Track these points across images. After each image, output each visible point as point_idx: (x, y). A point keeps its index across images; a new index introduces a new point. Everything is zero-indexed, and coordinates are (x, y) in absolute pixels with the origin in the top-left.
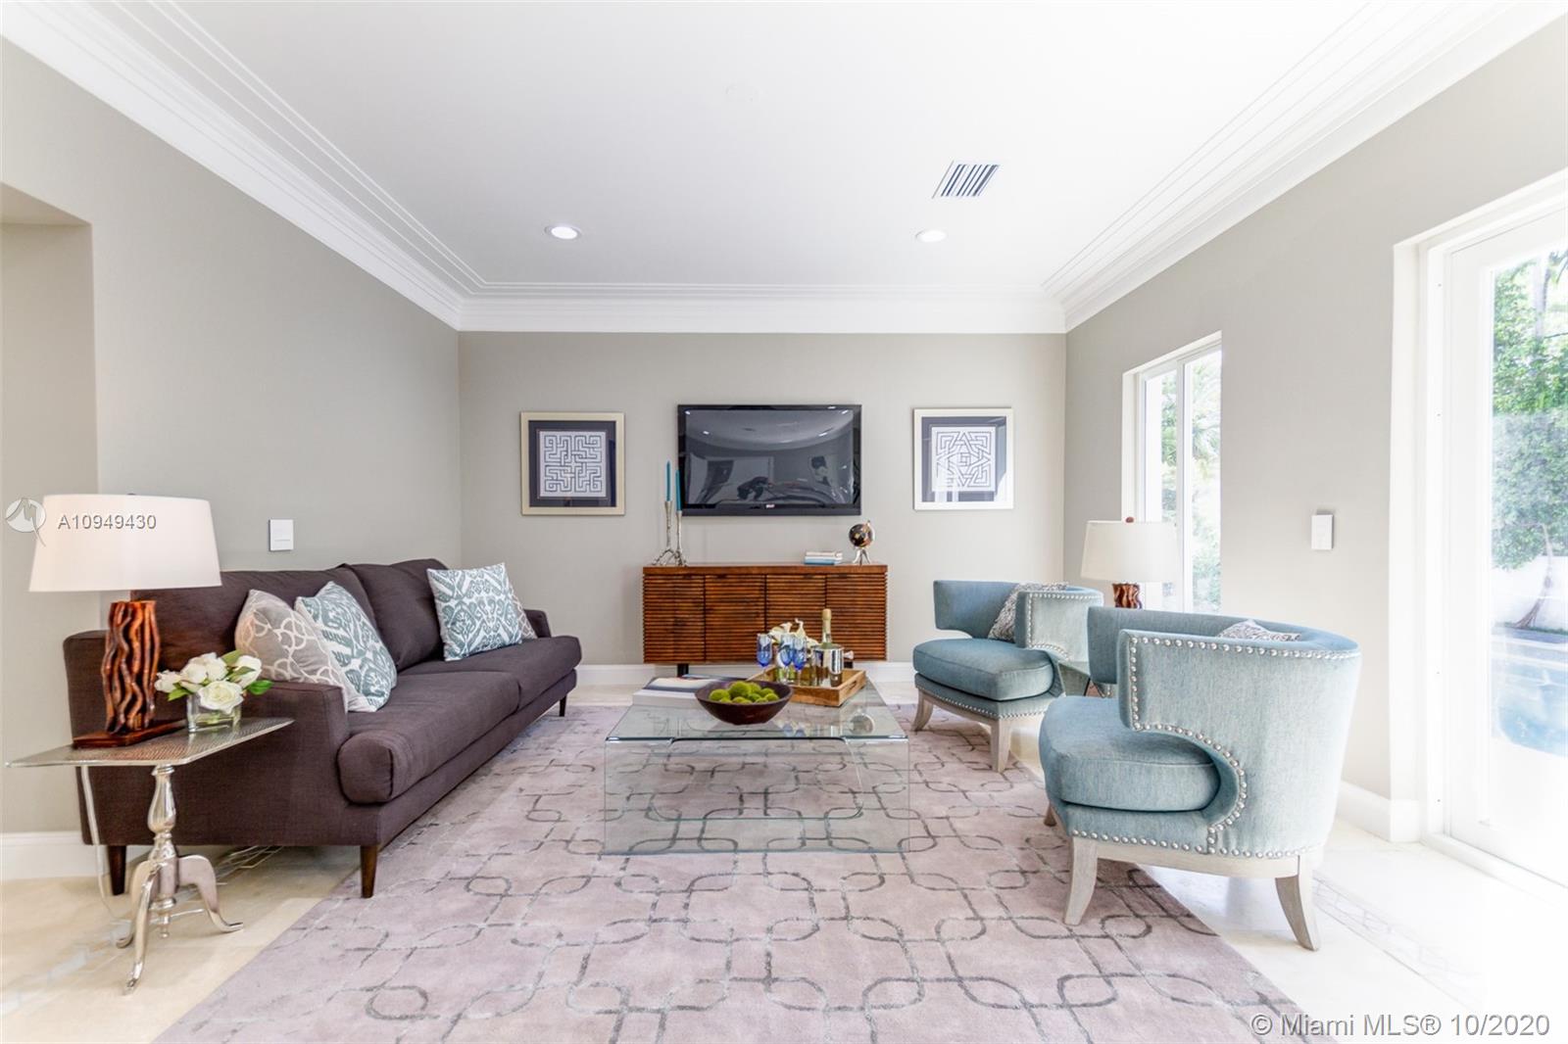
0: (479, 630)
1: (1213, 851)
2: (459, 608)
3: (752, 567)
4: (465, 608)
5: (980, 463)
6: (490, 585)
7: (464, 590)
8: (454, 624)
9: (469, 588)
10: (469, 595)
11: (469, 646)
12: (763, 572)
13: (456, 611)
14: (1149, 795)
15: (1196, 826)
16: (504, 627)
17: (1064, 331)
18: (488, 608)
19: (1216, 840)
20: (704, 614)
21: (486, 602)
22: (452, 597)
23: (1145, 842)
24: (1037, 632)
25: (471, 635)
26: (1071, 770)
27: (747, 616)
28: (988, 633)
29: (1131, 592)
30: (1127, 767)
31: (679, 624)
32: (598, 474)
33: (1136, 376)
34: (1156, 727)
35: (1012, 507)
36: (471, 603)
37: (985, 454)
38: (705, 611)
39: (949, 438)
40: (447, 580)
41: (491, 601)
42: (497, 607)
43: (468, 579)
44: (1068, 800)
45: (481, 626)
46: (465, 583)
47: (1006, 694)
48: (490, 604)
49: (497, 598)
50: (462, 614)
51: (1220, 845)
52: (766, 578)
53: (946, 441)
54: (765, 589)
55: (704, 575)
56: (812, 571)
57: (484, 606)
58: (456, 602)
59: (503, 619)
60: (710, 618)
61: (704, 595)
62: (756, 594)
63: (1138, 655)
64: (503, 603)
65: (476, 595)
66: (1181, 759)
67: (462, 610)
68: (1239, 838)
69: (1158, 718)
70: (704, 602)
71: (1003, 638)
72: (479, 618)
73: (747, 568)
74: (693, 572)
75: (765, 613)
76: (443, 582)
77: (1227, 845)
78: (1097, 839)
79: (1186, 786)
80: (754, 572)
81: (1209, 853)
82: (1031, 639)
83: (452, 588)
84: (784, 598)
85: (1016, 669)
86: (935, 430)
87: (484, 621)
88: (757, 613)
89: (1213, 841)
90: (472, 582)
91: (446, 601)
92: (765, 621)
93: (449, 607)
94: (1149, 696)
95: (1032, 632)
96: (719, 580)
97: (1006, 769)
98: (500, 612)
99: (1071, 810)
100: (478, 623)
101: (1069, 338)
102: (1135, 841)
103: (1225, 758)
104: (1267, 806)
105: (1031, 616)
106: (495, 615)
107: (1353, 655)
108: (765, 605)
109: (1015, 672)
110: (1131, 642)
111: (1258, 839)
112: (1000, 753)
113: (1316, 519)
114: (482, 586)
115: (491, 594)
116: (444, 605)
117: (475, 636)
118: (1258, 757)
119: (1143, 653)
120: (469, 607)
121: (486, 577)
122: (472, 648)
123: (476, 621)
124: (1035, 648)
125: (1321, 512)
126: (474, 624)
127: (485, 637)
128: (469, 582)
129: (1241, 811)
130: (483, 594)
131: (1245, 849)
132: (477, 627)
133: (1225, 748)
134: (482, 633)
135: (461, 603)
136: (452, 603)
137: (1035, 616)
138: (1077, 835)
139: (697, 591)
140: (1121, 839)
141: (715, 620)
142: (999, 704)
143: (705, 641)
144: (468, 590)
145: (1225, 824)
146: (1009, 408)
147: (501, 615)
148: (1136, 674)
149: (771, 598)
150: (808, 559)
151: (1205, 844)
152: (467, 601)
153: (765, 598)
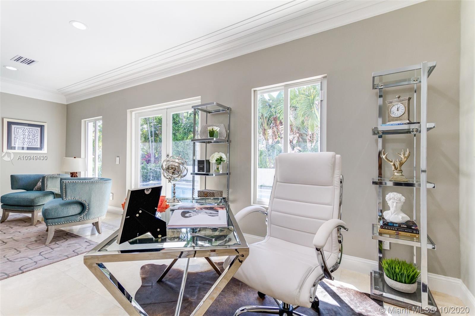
1: (81, 220)
5: (34, 138)
14: (67, 213)
15: (78, 217)
17: (66, 104)
19: (82, 218)
23: (66, 222)
24: (48, 186)
26: (48, 212)
28: (33, 189)
29: (75, 174)
30: (62, 208)
33: (85, 121)
34: (69, 199)
35: (46, 152)
37: (35, 136)
44: (48, 218)
47: (37, 204)
51: (82, 219)
53: (19, 130)
63: (65, 185)
66: (76, 205)
68: (86, 217)
69: (70, 197)
71: (39, 190)
77: (84, 219)
78: (54, 225)
79: (76, 209)
81: (80, 221)
82: (46, 188)
85: (41, 197)
86: (13, 126)
89: (81, 219)
94: (67, 193)
95: (47, 186)
97: (36, 224)
99: (48, 220)
101: (67, 106)
102: (64, 223)
103: (84, 202)
104: (92, 210)
105: (46, 182)
107: (109, 181)
109: (41, 198)
110: (64, 183)
111: (90, 216)
112: (34, 220)
113: (117, 158)
118: (90, 201)
119: (66, 185)
124: (48, 191)
125: (118, 157)
129: (87, 212)
131: (87, 219)
133: (84, 201)
137: (48, 182)
138: (49, 225)
140: (60, 223)
142: (34, 207)
145: (84, 215)
146: (46, 123)
148: (65, 189)
151: (79, 219)
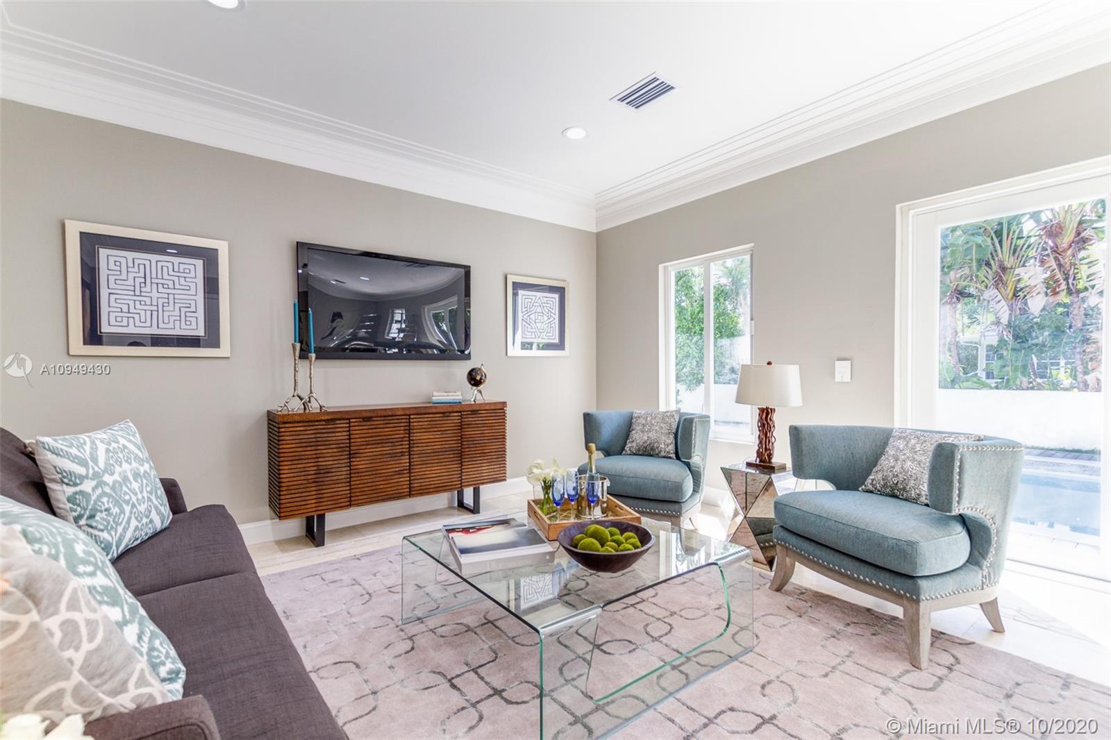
0: (129, 519)
2: (99, 491)
3: (398, 409)
4: (107, 490)
5: (549, 321)
6: (130, 452)
7: (102, 464)
8: (92, 517)
9: (107, 459)
10: (109, 470)
11: (118, 547)
12: (408, 413)
13: (94, 498)
16: (156, 508)
17: (595, 231)
18: (135, 486)
20: (350, 458)
21: (131, 478)
22: (87, 477)
25: (120, 529)
27: (393, 455)
31: (322, 472)
32: (193, 309)
35: (568, 355)
36: (115, 482)
37: (552, 315)
38: (350, 456)
39: (530, 300)
40: (74, 451)
41: (136, 475)
42: (145, 481)
43: (102, 448)
45: (131, 512)
46: (99, 453)
48: (136, 481)
49: (142, 470)
50: (105, 500)
52: (410, 418)
53: (528, 302)
54: (409, 430)
55: (349, 419)
56: (450, 410)
57: (131, 483)
58: (94, 483)
59: (153, 498)
60: (356, 461)
61: (350, 439)
62: (401, 433)
64: (149, 475)
65: (118, 469)
67: (104, 494)
70: (350, 447)
72: (127, 502)
73: (392, 409)
74: (336, 417)
75: (409, 451)
76: (68, 456)
77: (990, 581)
78: (934, 599)
80: (399, 413)
83: (83, 463)
84: (426, 436)
86: (521, 292)
87: (134, 506)
88: (402, 452)
90: (108, 451)
91: (75, 485)
92: (410, 459)
93: (81, 492)
94: (965, 489)
96: (365, 423)
98: (149, 489)
100: (127, 509)
101: (598, 236)
106: (145, 495)
108: (409, 444)
114: (121, 455)
115: (134, 465)
116: (70, 491)
117: (125, 530)
119: (963, 460)
120: (113, 488)
121: (122, 441)
122: (121, 548)
123: (124, 506)
125: (839, 359)
126: (122, 512)
127: (137, 528)
128: (104, 450)
130: (126, 466)
132: (127, 514)
134: (134, 523)
135: (101, 484)
136: (87, 486)
139: (342, 436)
141: (361, 464)
143: (350, 486)
144: (106, 463)
146: (566, 281)
147: (150, 493)
149: (416, 436)
150: (435, 399)
152: (108, 479)
153: (409, 437)
